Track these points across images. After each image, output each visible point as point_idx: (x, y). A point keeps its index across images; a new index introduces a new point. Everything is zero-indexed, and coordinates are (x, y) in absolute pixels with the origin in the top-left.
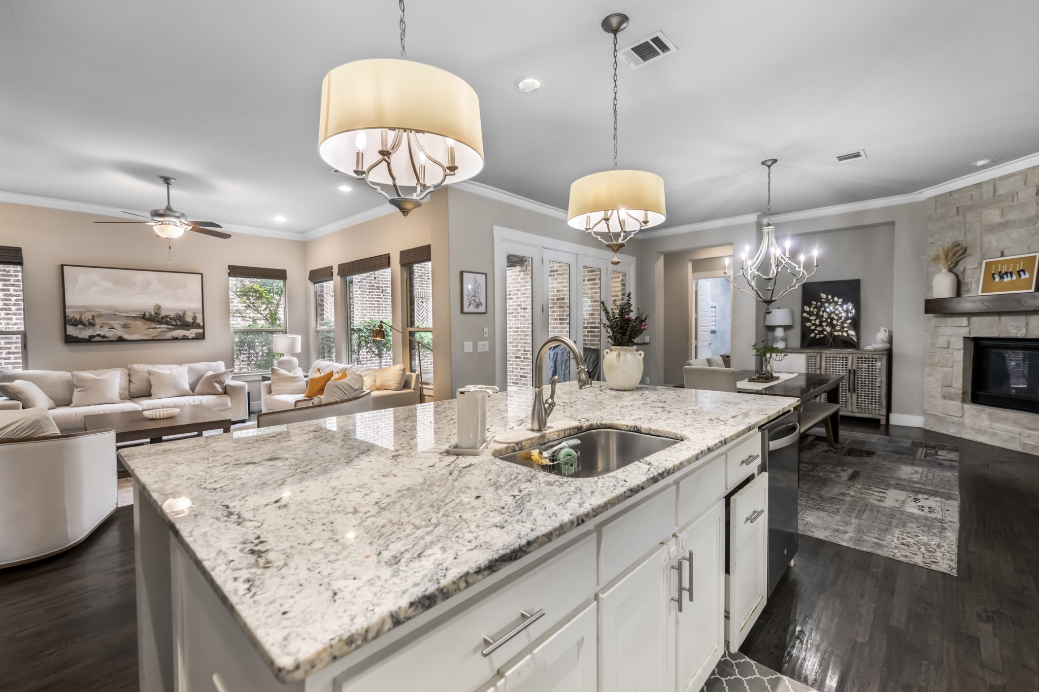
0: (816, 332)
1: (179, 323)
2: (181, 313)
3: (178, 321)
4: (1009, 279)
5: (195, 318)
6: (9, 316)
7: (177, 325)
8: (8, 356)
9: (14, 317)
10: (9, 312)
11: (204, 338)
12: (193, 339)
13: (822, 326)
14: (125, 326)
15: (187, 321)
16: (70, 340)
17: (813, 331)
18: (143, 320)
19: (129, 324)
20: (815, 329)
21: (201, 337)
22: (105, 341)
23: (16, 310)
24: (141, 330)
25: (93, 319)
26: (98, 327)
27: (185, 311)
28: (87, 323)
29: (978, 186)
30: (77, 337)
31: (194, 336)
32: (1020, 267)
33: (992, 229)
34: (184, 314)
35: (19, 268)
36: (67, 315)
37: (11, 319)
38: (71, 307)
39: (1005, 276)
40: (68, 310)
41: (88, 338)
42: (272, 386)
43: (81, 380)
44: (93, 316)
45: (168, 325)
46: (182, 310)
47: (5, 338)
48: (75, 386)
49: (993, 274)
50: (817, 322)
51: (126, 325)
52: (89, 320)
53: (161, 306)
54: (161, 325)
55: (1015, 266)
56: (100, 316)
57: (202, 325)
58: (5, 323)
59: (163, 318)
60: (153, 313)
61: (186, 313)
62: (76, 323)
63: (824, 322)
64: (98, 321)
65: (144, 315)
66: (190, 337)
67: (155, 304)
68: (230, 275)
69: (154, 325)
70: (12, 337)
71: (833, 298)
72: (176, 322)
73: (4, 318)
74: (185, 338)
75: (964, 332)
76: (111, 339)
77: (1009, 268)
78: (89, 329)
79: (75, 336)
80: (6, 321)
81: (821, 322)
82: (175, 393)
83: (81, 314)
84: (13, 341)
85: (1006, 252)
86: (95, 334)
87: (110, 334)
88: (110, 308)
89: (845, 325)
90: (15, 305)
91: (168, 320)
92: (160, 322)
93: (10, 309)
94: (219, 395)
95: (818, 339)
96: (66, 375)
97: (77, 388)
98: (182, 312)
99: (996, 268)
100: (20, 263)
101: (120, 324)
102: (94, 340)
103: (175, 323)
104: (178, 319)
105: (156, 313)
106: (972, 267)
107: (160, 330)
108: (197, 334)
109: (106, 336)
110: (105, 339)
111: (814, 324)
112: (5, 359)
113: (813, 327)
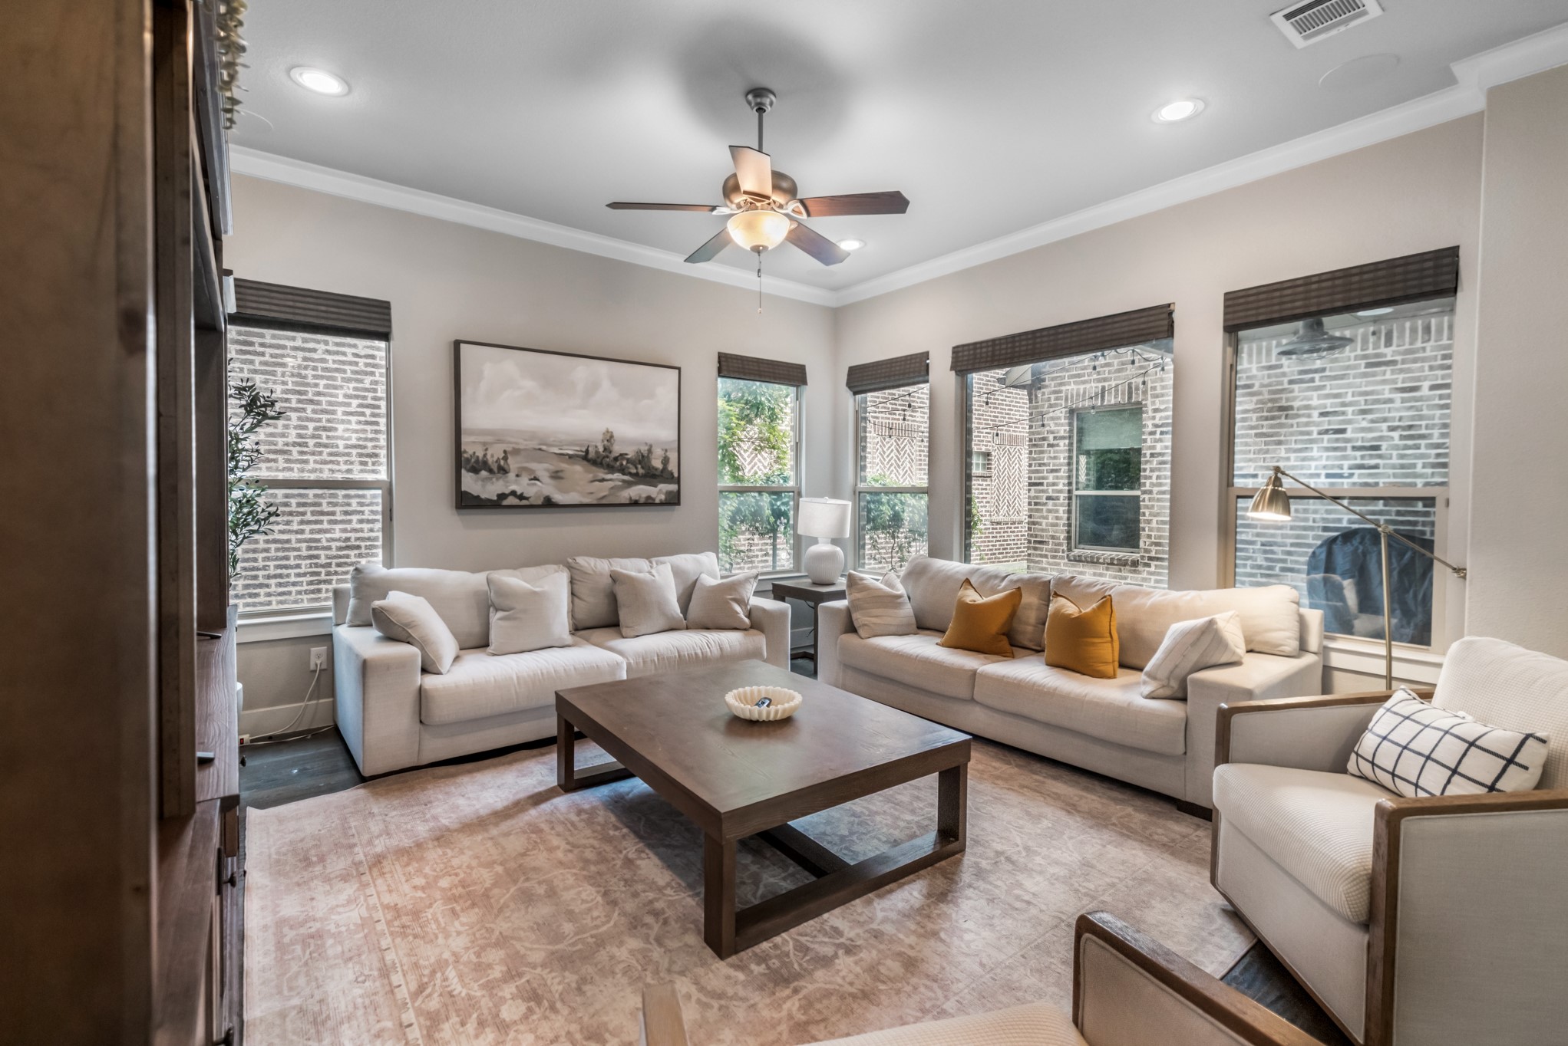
1: (641, 471)
2: (644, 449)
3: (639, 466)
5: (666, 461)
6: (305, 457)
7: (637, 474)
8: (301, 527)
9: (312, 458)
10: (305, 449)
11: (678, 503)
12: (662, 504)
14: (556, 476)
15: (653, 467)
16: (465, 502)
18: (585, 463)
19: (562, 471)
21: (673, 500)
22: (523, 505)
23: (315, 446)
24: (581, 485)
25: (505, 458)
26: (512, 476)
27: (651, 446)
28: (495, 468)
30: (478, 496)
31: (663, 497)
34: (650, 451)
35: (382, 344)
36: (463, 447)
37: (306, 462)
38: (472, 433)
40: (465, 439)
41: (495, 498)
42: (855, 616)
43: (504, 592)
44: (505, 452)
45: (624, 474)
46: (646, 444)
47: (300, 495)
48: (493, 605)
51: (557, 472)
52: (498, 461)
53: (615, 434)
54: (613, 473)
56: (516, 452)
57: (676, 475)
58: (298, 469)
59: (616, 459)
60: (601, 449)
61: (653, 449)
62: (478, 466)
64: (513, 464)
65: (587, 452)
66: (657, 501)
67: (604, 430)
68: (721, 372)
69: (601, 474)
70: (308, 495)
72: (636, 468)
73: (297, 460)
74: (649, 503)
76: (532, 501)
78: (497, 479)
79: (476, 494)
80: (299, 466)
82: (661, 623)
83: (486, 446)
84: (309, 501)
86: (507, 492)
87: (533, 491)
88: (533, 435)
90: (313, 437)
91: (624, 463)
92: (611, 468)
93: (306, 445)
94: (745, 630)
96: (477, 580)
97: (497, 610)
98: (646, 448)
100: (385, 336)
101: (547, 470)
102: (505, 503)
103: (634, 471)
104: (640, 463)
105: (605, 449)
107: (610, 484)
108: (669, 493)
109: (525, 495)
110: (524, 502)
112: (297, 532)
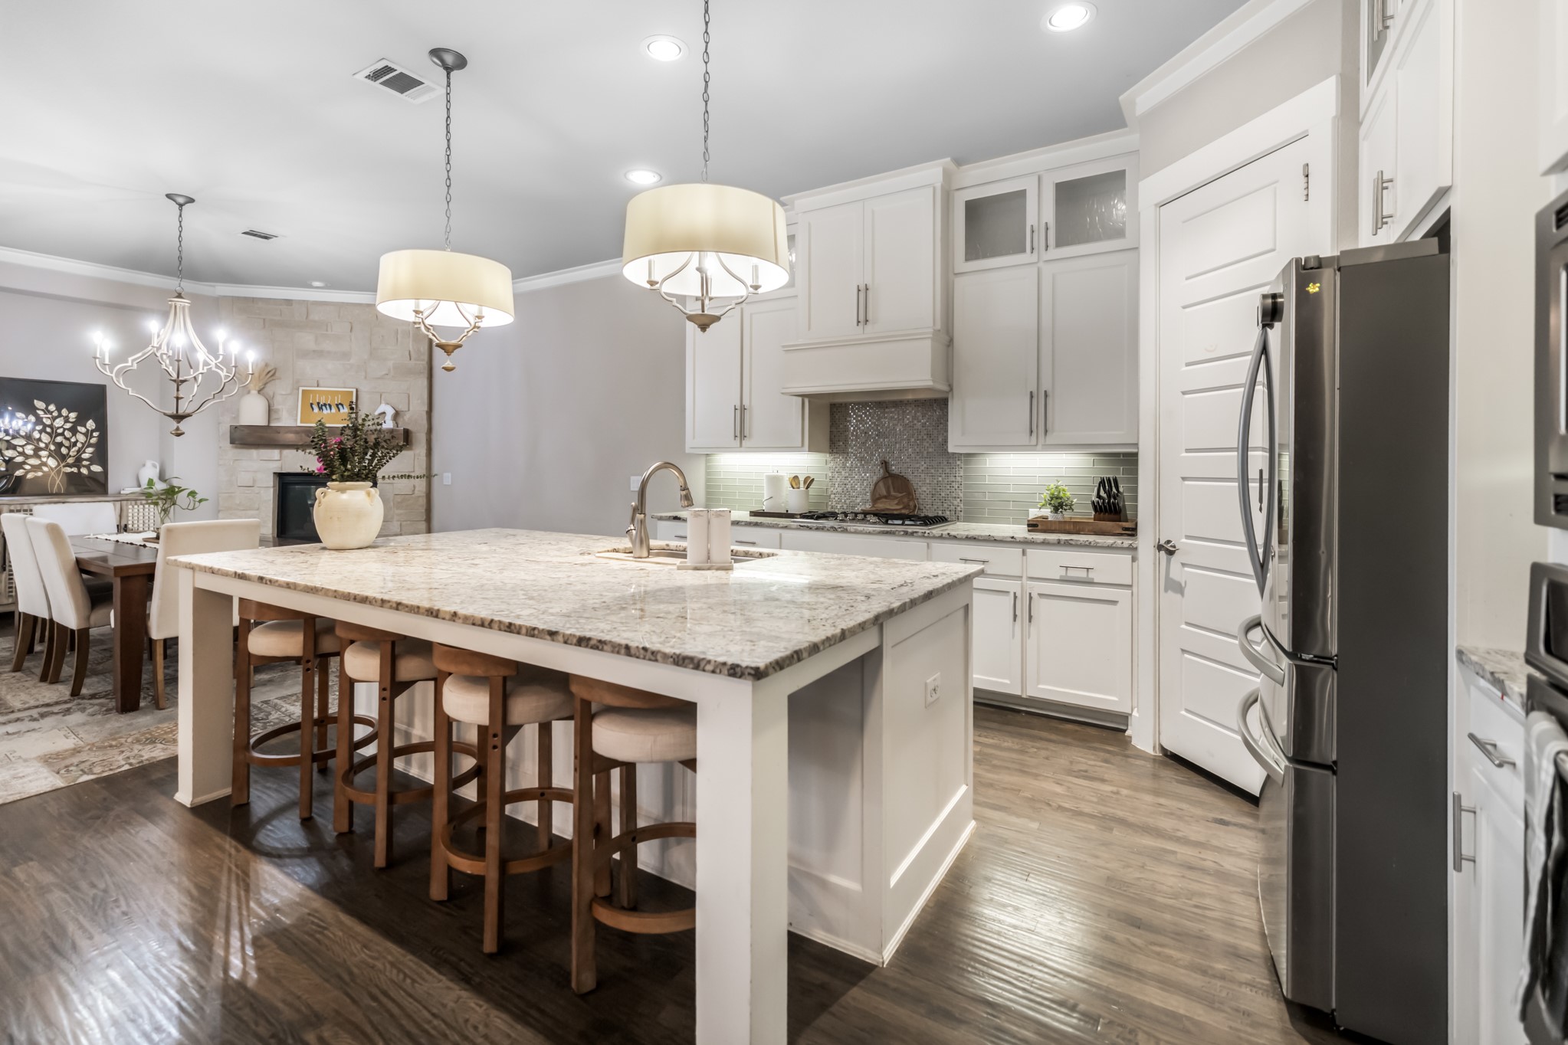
0: (27, 467)
4: (329, 411)
13: (39, 457)
17: (20, 465)
20: (24, 463)
29: (289, 302)
32: (338, 401)
33: (305, 354)
39: (324, 407)
49: (311, 404)
50: (29, 450)
55: (333, 399)
63: (41, 449)
71: (59, 410)
75: (277, 467)
77: (327, 399)
81: (37, 450)
85: (321, 383)
89: (85, 456)
95: (31, 479)
99: (314, 398)
106: (284, 393)
111: (22, 454)
113: (20, 459)
